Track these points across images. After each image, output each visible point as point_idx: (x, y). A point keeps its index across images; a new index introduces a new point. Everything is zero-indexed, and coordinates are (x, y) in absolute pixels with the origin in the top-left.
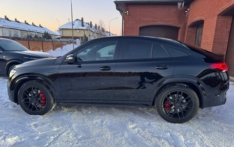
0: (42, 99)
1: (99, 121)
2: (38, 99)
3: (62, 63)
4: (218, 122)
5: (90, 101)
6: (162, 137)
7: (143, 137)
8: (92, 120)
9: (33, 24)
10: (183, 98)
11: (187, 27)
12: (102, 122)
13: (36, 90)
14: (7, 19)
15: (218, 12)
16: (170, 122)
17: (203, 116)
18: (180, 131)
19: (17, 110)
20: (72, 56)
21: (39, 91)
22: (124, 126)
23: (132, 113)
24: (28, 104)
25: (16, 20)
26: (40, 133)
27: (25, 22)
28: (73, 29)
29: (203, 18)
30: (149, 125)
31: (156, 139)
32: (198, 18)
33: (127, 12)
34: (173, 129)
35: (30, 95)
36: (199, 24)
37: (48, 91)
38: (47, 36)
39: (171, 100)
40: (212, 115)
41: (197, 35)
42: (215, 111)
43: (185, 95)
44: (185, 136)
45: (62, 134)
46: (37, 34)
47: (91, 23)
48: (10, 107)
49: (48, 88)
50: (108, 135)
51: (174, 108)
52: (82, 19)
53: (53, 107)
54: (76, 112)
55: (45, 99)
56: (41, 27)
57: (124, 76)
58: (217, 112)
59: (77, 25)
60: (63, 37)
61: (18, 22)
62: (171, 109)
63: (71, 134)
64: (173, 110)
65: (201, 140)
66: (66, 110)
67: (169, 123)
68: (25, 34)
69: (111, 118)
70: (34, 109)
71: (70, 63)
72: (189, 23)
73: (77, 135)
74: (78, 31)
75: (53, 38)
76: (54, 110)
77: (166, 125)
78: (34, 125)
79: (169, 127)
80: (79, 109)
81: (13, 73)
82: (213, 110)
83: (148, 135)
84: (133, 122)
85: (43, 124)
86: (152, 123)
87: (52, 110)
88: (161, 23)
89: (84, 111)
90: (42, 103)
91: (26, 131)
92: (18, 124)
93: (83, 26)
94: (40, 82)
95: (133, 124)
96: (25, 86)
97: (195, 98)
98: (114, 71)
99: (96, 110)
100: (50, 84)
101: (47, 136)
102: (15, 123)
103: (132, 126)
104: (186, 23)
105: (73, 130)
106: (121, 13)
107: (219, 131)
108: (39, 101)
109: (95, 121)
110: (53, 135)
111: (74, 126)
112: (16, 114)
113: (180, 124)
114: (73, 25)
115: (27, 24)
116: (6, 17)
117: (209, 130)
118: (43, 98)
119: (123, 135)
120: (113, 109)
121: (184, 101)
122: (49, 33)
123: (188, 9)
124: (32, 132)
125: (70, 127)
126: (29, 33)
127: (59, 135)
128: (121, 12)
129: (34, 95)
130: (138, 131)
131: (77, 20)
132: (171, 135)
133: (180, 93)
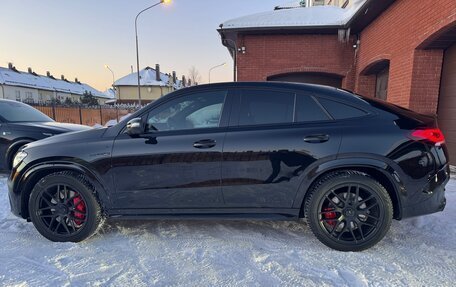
0: (77, 209)
1: (193, 250)
2: (70, 209)
3: (119, 136)
4: (432, 248)
5: (175, 211)
6: (323, 279)
7: (284, 278)
8: (179, 249)
9: (63, 77)
10: (360, 199)
11: (358, 74)
12: (199, 252)
13: (65, 191)
14: (14, 69)
15: (416, 44)
16: (337, 249)
17: (402, 237)
18: (357, 267)
19: (28, 235)
20: (138, 121)
21: (72, 194)
22: (244, 260)
23: (260, 235)
24: (49, 220)
25: (30, 70)
26: (72, 276)
27: (48, 73)
28: (139, 86)
29: (387, 56)
30: (295, 255)
31: (311, 282)
32: (377, 58)
33: (243, 48)
34: (343, 262)
35: (53, 201)
36: (380, 69)
37: (89, 191)
38: (90, 100)
39: (337, 205)
40: (418, 235)
41: (378, 90)
42: (423, 227)
43: (364, 194)
44: (368, 274)
45: (117, 276)
46: (70, 96)
47: (174, 74)
48: (13, 228)
49: (91, 186)
50: (213, 277)
51: (343, 221)
52: (157, 67)
53: (100, 225)
54: (146, 235)
55: (84, 209)
56: (79, 83)
57: (240, 160)
58: (427, 228)
59: (148, 79)
60: (120, 102)
61: (34, 74)
62: (336, 223)
63: (136, 276)
64: (342, 225)
65: (402, 281)
66: (125, 231)
67: (335, 252)
68: (48, 98)
69: (216, 244)
70: (61, 229)
71: (134, 135)
72: (361, 67)
73: (148, 278)
74: (149, 89)
75: (102, 102)
76: (101, 232)
77: (328, 255)
78: (60, 260)
79: (336, 259)
80: (152, 229)
81: (20, 159)
82: (420, 226)
83: (294, 275)
84: (262, 251)
85: (79, 258)
86: (300, 252)
87: (96, 232)
88: (307, 69)
89: (163, 233)
90: (77, 217)
91: (43, 272)
92: (28, 260)
93: (159, 79)
94: (74, 175)
95: (262, 254)
96: (43, 184)
97: (385, 199)
98: (220, 151)
99: (187, 229)
100: (94, 178)
101: (85, 281)
102: (22, 257)
103: (259, 259)
104: (355, 68)
105: (139, 268)
106: (231, 53)
107: (435, 264)
108: (72, 213)
109: (184, 252)
110: (100, 279)
111: (142, 261)
112: (24, 241)
113: (356, 254)
114: (140, 77)
115: (52, 77)
116: (10, 65)
117: (417, 263)
118: (80, 208)
119: (242, 277)
120: (221, 228)
121: (363, 206)
122: (94, 94)
123: (358, 42)
124: (56, 274)
125: (133, 263)
126: (55, 96)
127: (112, 279)
128: (231, 49)
129: (62, 200)
130: (273, 269)
131: (148, 68)
132: (340, 273)
133: (353, 190)
